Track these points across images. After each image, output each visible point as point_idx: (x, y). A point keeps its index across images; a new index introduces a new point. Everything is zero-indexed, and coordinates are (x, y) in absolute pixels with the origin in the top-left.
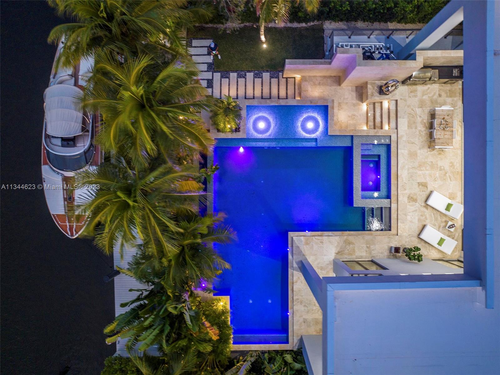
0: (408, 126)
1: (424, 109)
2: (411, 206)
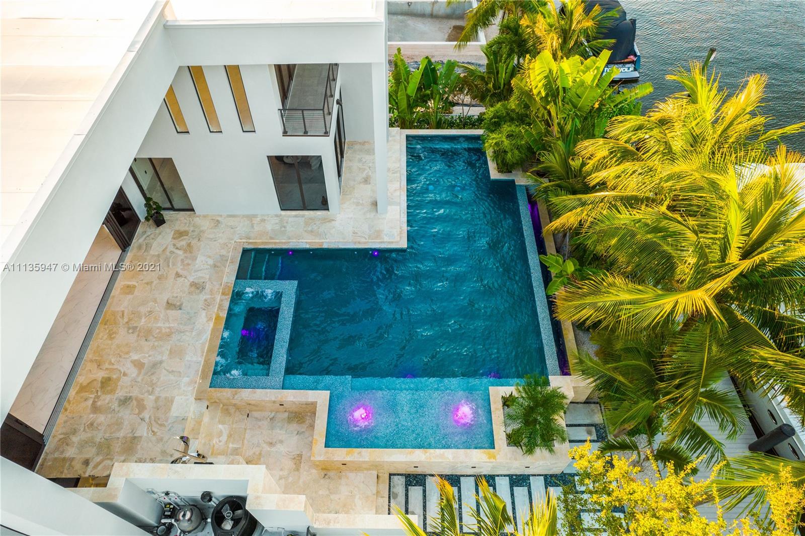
0: (172, 401)
1: (130, 435)
2: (202, 277)
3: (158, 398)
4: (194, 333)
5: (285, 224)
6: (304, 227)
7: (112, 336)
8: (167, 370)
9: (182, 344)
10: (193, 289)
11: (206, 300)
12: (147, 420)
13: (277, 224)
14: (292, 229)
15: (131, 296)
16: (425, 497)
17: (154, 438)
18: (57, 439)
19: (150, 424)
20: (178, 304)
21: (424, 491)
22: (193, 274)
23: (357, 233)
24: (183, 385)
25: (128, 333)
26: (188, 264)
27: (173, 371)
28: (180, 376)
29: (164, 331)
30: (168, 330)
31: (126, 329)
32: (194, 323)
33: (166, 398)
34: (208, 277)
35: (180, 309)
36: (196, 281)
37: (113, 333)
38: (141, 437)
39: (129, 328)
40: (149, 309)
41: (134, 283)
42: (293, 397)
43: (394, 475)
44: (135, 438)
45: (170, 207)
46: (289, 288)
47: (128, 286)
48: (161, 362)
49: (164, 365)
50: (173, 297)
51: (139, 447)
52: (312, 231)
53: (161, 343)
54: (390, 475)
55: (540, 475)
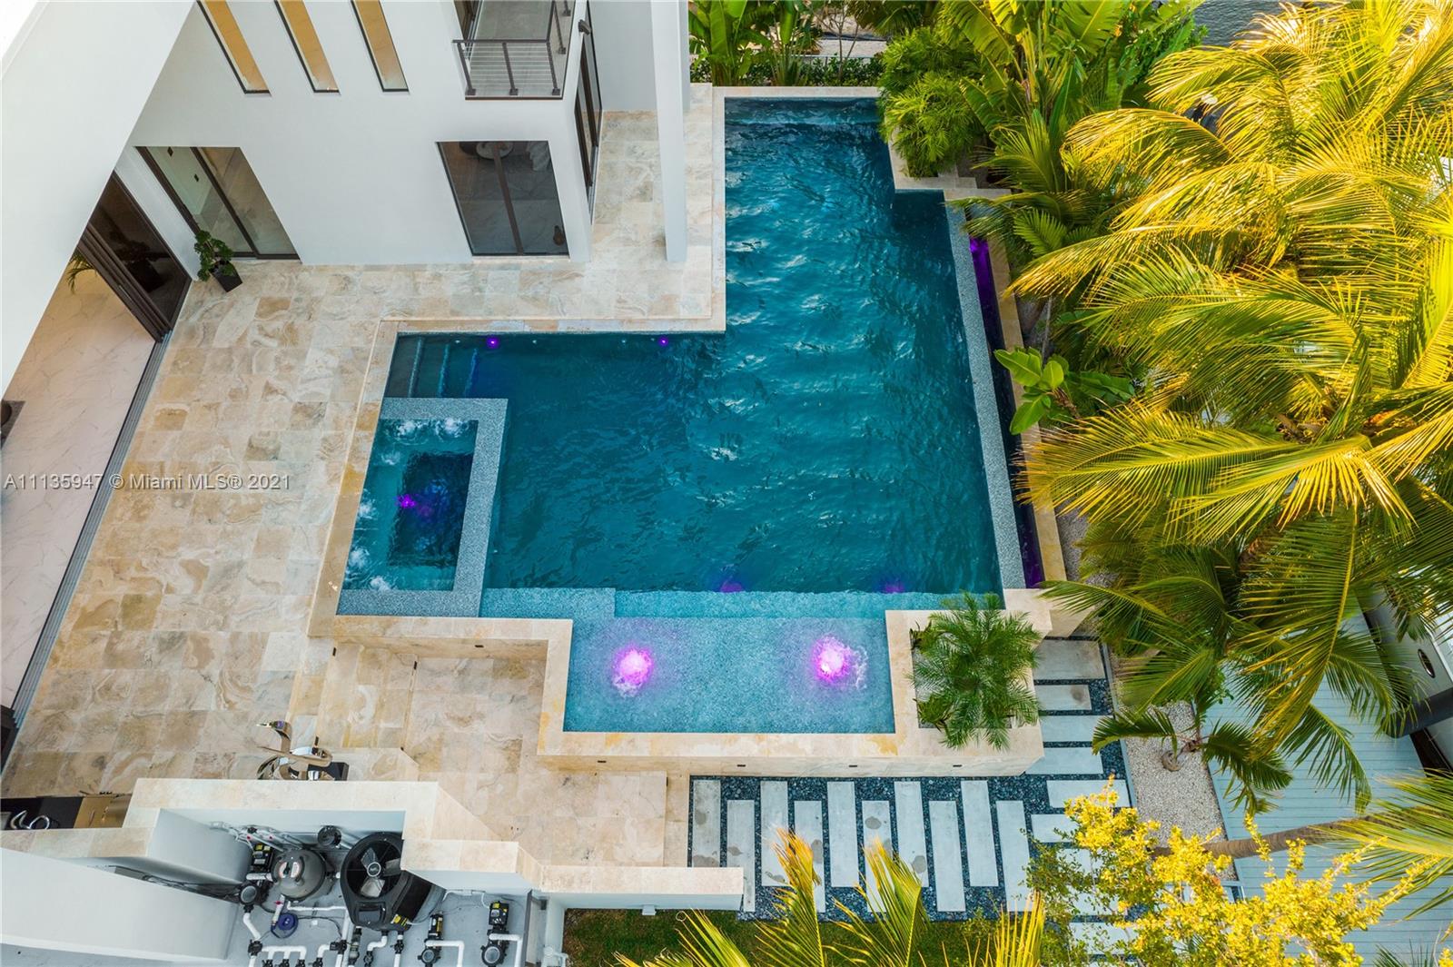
0: (264, 643)
1: (184, 709)
2: (318, 394)
3: (235, 637)
4: (303, 507)
5: (481, 284)
6: (520, 290)
7: (142, 514)
8: (253, 581)
9: (281, 527)
10: (299, 417)
11: (325, 440)
12: (216, 679)
13: (465, 283)
14: (494, 294)
15: (175, 434)
16: (758, 819)
17: (230, 715)
18: (40, 718)
19: (222, 688)
20: (271, 447)
21: (758, 809)
22: (300, 387)
23: (625, 302)
24: (284, 609)
25: (173, 506)
26: (290, 368)
27: (263, 582)
28: (278, 592)
29: (244, 502)
30: (251, 501)
31: (168, 500)
32: (304, 486)
33: (251, 636)
34: (328, 392)
35: (276, 458)
36: (306, 402)
37: (144, 507)
38: (204, 713)
39: (174, 498)
40: (214, 460)
41: (183, 407)
42: (499, 631)
43: (700, 778)
44: (193, 714)
45: (250, 250)
46: (491, 414)
47: (171, 413)
48: (240, 565)
49: (247, 570)
50: (260, 434)
51: (201, 732)
52: (535, 299)
53: (239, 527)
54: (692, 778)
55: (981, 778)
